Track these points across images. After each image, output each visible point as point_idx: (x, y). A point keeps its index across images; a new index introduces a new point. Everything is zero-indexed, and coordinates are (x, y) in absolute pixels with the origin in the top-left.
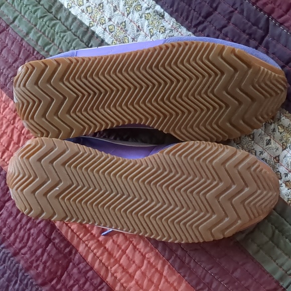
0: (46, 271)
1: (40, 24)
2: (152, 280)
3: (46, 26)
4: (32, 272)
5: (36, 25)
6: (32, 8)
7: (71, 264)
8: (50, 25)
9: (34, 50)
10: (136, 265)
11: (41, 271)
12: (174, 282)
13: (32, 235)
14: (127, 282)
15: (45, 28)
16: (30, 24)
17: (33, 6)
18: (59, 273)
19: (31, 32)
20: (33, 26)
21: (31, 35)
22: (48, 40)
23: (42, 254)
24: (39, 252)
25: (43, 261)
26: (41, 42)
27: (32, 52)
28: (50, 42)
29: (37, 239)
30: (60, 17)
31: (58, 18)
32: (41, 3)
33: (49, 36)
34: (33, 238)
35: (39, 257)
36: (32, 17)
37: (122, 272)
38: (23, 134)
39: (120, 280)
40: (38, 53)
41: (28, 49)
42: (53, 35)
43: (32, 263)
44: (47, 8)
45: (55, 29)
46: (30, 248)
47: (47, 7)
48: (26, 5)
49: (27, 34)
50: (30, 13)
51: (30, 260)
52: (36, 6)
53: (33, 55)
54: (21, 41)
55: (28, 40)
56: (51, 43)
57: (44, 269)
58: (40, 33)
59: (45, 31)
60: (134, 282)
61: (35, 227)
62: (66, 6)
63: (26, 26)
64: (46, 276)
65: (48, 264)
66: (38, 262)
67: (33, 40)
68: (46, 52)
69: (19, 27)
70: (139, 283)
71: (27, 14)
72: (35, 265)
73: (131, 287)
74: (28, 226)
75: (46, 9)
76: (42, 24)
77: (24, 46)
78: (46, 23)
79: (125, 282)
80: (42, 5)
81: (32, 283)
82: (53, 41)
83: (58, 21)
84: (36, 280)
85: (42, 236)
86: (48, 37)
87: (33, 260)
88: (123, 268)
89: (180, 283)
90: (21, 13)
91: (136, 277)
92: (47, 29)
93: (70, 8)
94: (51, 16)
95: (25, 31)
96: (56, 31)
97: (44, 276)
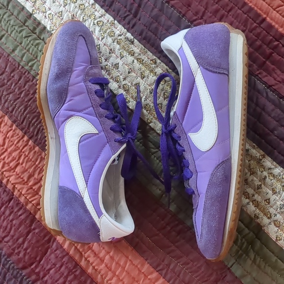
0: (27, 257)
1: (25, 42)
2: (119, 262)
3: (30, 45)
4: (14, 258)
5: (21, 44)
6: (18, 28)
7: (49, 250)
8: (35, 44)
9: (19, 65)
10: (106, 251)
11: (22, 257)
12: (138, 264)
13: (14, 226)
14: (98, 265)
15: (29, 46)
16: (16, 43)
17: (19, 27)
18: (38, 259)
19: (16, 50)
20: (19, 44)
21: (17, 52)
22: (32, 56)
23: (23, 242)
24: (21, 240)
25: (24, 247)
26: (26, 58)
27: (17, 67)
28: (34, 58)
29: (18, 229)
30: (44, 38)
31: (42, 38)
32: (26, 24)
33: (33, 53)
34: (15, 229)
35: (21, 244)
36: (17, 36)
37: (94, 257)
38: (8, 138)
39: (92, 264)
40: (23, 67)
41: (14, 64)
42: (36, 52)
43: (14, 250)
44: (32, 29)
45: (38, 47)
46: (13, 236)
47: (31, 28)
48: (12, 26)
49: (13, 51)
50: (15, 33)
51: (12, 247)
52: (22, 27)
53: (18, 69)
54: (8, 56)
55: (14, 56)
56: (34, 60)
57: (25, 255)
58: (25, 51)
59: (29, 48)
60: (104, 265)
61: (17, 218)
62: (48, 28)
63: (12, 44)
64: (26, 261)
65: (28, 251)
66: (19, 250)
67: (18, 56)
68: (30, 67)
69: (5, 44)
70: (109, 265)
71: (13, 33)
72: (16, 251)
73: (101, 270)
74: (11, 217)
75: (30, 30)
76: (27, 43)
77: (10, 62)
78: (30, 42)
79: (96, 265)
80: (27, 26)
81: (13, 267)
82: (36, 58)
83: (42, 41)
84: (17, 264)
85: (23, 226)
86: (32, 54)
87: (15, 247)
88: (95, 253)
89: (143, 265)
90: (7, 32)
91: (105, 261)
92: (31, 47)
93: (53, 30)
94: (35, 36)
95: (11, 48)
96: (39, 49)
97: (24, 262)
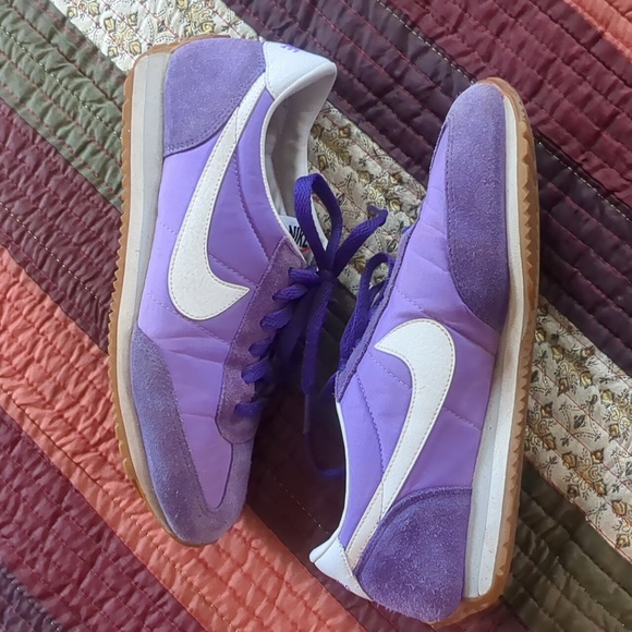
0: (51, 572)
1: (50, 82)
2: (263, 588)
3: (61, 87)
4: (23, 572)
5: (40, 85)
6: (34, 51)
7: (100, 558)
8: (70, 87)
9: (35, 134)
10: (233, 560)
11: (40, 571)
12: (305, 592)
13: (24, 500)
14: (215, 592)
15: (59, 92)
16: (28, 82)
17: (37, 47)
18: (76, 576)
19: (29, 98)
20: (34, 85)
21: (30, 104)
22: (64, 115)
23: (44, 537)
24: (38, 533)
25: (45, 550)
26: (51, 118)
27: (31, 138)
28: (69, 119)
29: (33, 507)
30: (92, 72)
31: (88, 73)
32: (52, 41)
33: (67, 108)
34: (25, 508)
35: (38, 543)
36: (32, 68)
37: (204, 575)
38: (9, 300)
39: (198, 590)
40: (43, 139)
41: (23, 130)
42: (75, 105)
43: (22, 554)
44: (65, 52)
45: (79, 94)
46: (20, 524)
47: (65, 50)
48: (21, 44)
49: (23, 101)
50: (29, 60)
51: (19, 549)
52: (43, 46)
53: (33, 143)
54: (10, 114)
55: (24, 113)
56: (70, 122)
57: (46, 567)
58: (49, 102)
59: (59, 97)
60: (226, 594)
61: (29, 485)
62: (104, 50)
63: (21, 85)
64: (50, 580)
65: (55, 557)
66: (35, 554)
67: (33, 113)
68: (60, 138)
69: (5, 85)
70: (239, 594)
71: (24, 60)
72: (28, 557)
73: (220, 603)
74: (16, 482)
75: (62, 53)
76: (54, 84)
77: (16, 126)
78: (61, 81)
79: (209, 593)
80: (55, 45)
81: (21, 593)
82: (74, 118)
83: (87, 79)
84: (30, 588)
85: (43, 502)
86: (64, 109)
87: (25, 550)
88: (206, 565)
89: (315, 595)
90: (9, 57)
91: (231, 584)
92: (63, 93)
93: (115, 56)
94: (72, 67)
95: (18, 95)
96: (81, 98)
97: (45, 581)
